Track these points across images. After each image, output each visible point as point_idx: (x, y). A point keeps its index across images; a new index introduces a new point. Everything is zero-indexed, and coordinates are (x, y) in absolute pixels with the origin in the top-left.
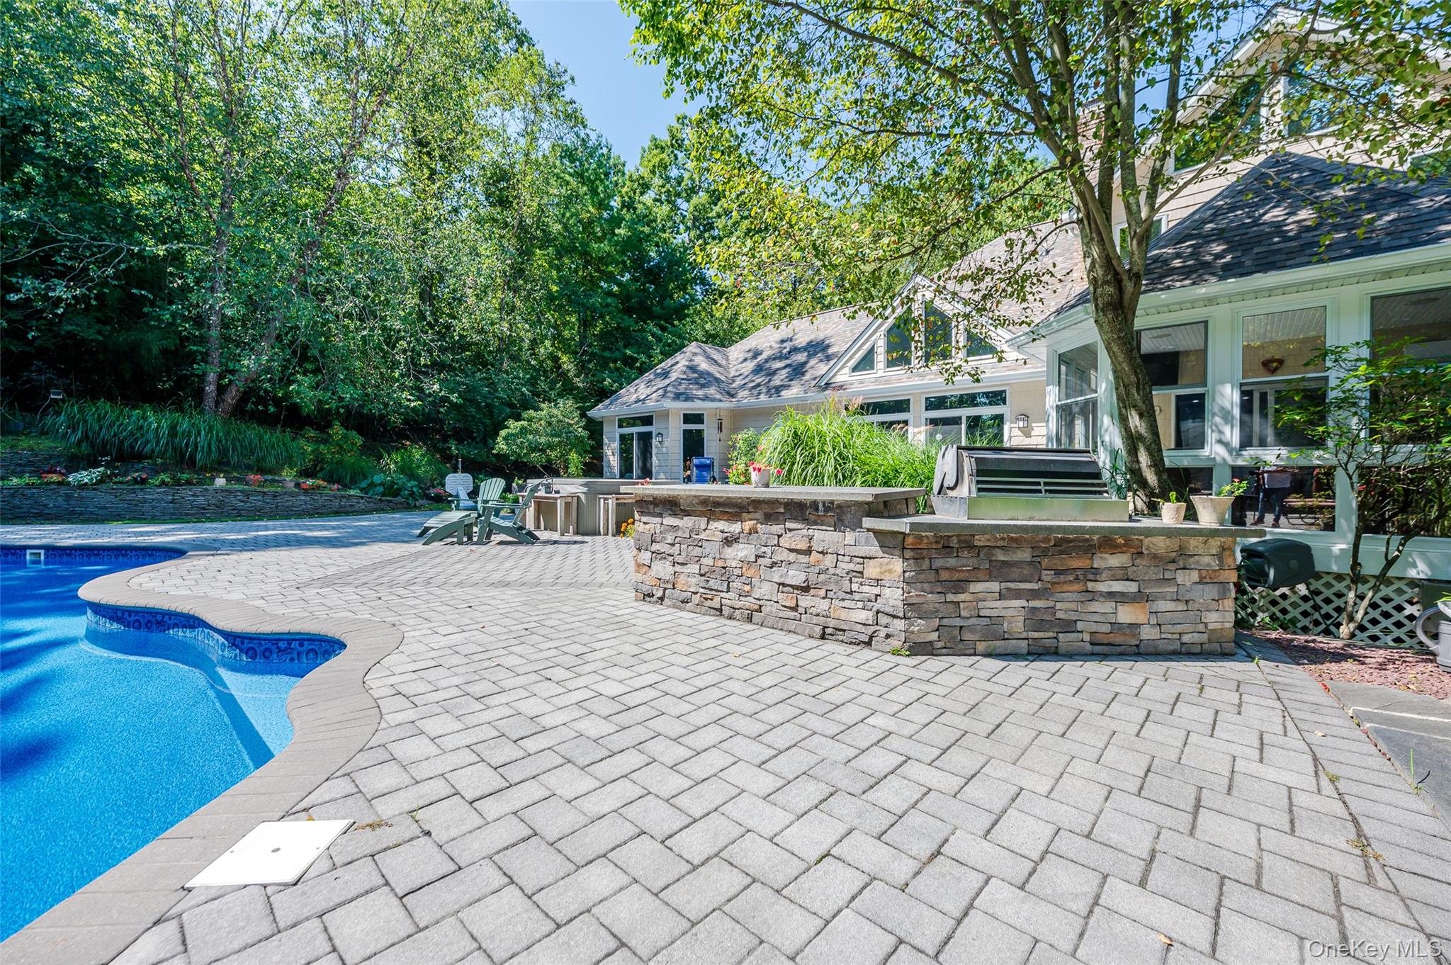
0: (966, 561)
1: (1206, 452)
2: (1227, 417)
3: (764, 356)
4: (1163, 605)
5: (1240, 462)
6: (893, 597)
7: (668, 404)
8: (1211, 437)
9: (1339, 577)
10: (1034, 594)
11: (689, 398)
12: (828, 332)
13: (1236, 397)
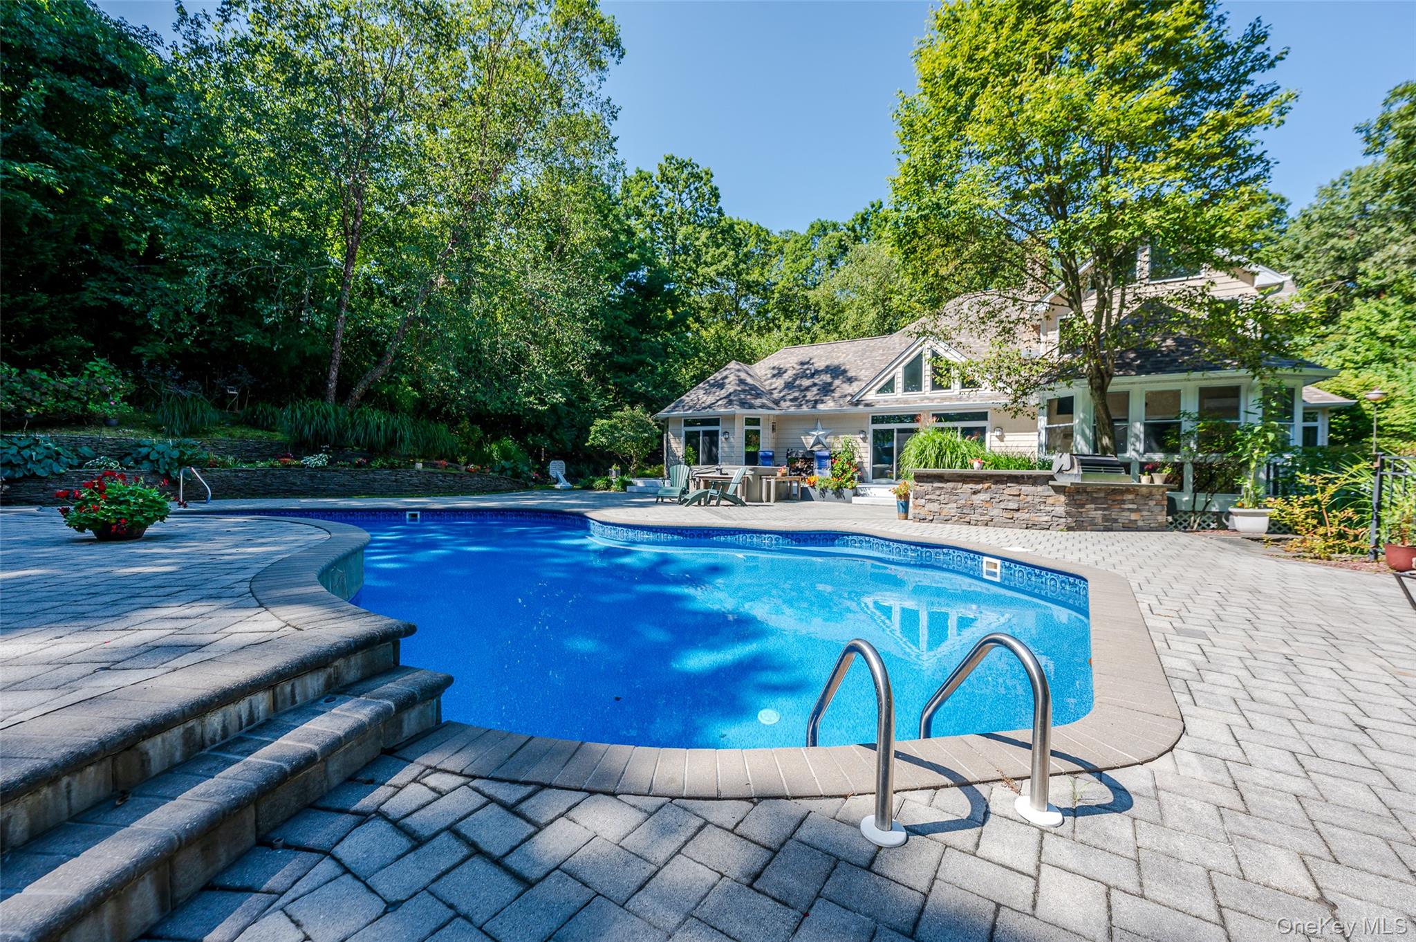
0: (1084, 497)
1: (1127, 455)
2: (1137, 437)
3: (790, 373)
4: (1145, 513)
5: (1144, 460)
6: (1060, 510)
7: (737, 410)
8: (1130, 447)
9: (1185, 513)
10: (1105, 509)
11: (751, 407)
12: (841, 360)
13: (1142, 429)
